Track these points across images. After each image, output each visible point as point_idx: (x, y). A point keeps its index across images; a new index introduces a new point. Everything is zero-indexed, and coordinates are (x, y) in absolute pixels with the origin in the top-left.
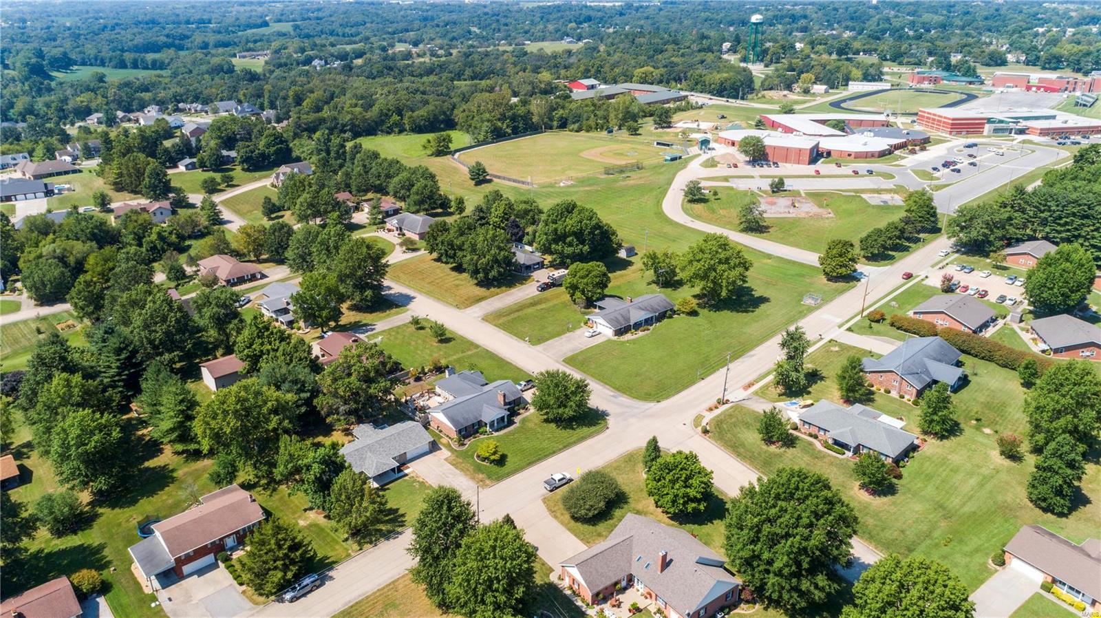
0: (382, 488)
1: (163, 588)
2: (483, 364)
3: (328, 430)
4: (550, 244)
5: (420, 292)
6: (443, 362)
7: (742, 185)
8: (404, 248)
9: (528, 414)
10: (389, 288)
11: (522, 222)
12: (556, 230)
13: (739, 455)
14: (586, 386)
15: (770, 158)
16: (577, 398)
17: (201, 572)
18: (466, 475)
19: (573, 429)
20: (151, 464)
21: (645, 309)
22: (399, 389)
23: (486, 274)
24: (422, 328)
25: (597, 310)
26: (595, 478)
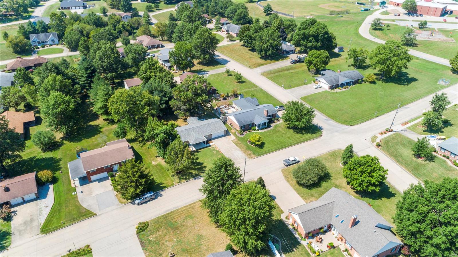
0: (197, 151)
1: (81, 186)
2: (258, 95)
3: (176, 118)
4: (300, 41)
5: (233, 59)
6: (238, 92)
7: (403, 24)
8: (228, 39)
9: (279, 123)
10: (218, 56)
11: (286, 31)
12: (304, 33)
13: (398, 161)
14: (313, 112)
15: (418, 12)
16: (308, 118)
17: (100, 180)
18: (242, 150)
19: (302, 134)
20: (92, 123)
21: (348, 77)
22: (214, 102)
23: (266, 53)
24: (231, 75)
25: (321, 76)
26: (313, 163)
